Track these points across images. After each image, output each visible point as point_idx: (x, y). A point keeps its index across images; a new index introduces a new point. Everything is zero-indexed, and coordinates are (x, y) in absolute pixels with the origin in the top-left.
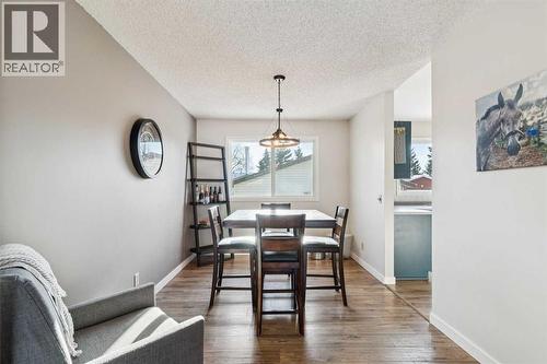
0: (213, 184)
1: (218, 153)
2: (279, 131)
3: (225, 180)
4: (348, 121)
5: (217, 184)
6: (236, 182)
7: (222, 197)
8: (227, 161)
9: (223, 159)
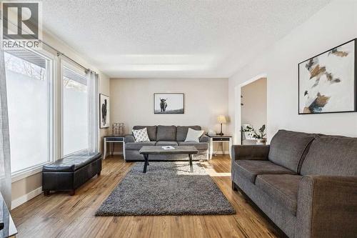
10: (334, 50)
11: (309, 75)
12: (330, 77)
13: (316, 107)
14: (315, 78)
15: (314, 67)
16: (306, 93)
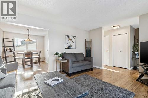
0: (10, 48)
1: (12, 41)
2: (28, 39)
3: (14, 47)
4: (44, 37)
5: (11, 48)
6: (17, 47)
7: (13, 50)
8: (14, 42)
9: (13, 42)
10: (73, 37)
11: (68, 40)
12: (72, 42)
13: (69, 47)
14: (70, 41)
15: (69, 38)
16: (67, 43)
